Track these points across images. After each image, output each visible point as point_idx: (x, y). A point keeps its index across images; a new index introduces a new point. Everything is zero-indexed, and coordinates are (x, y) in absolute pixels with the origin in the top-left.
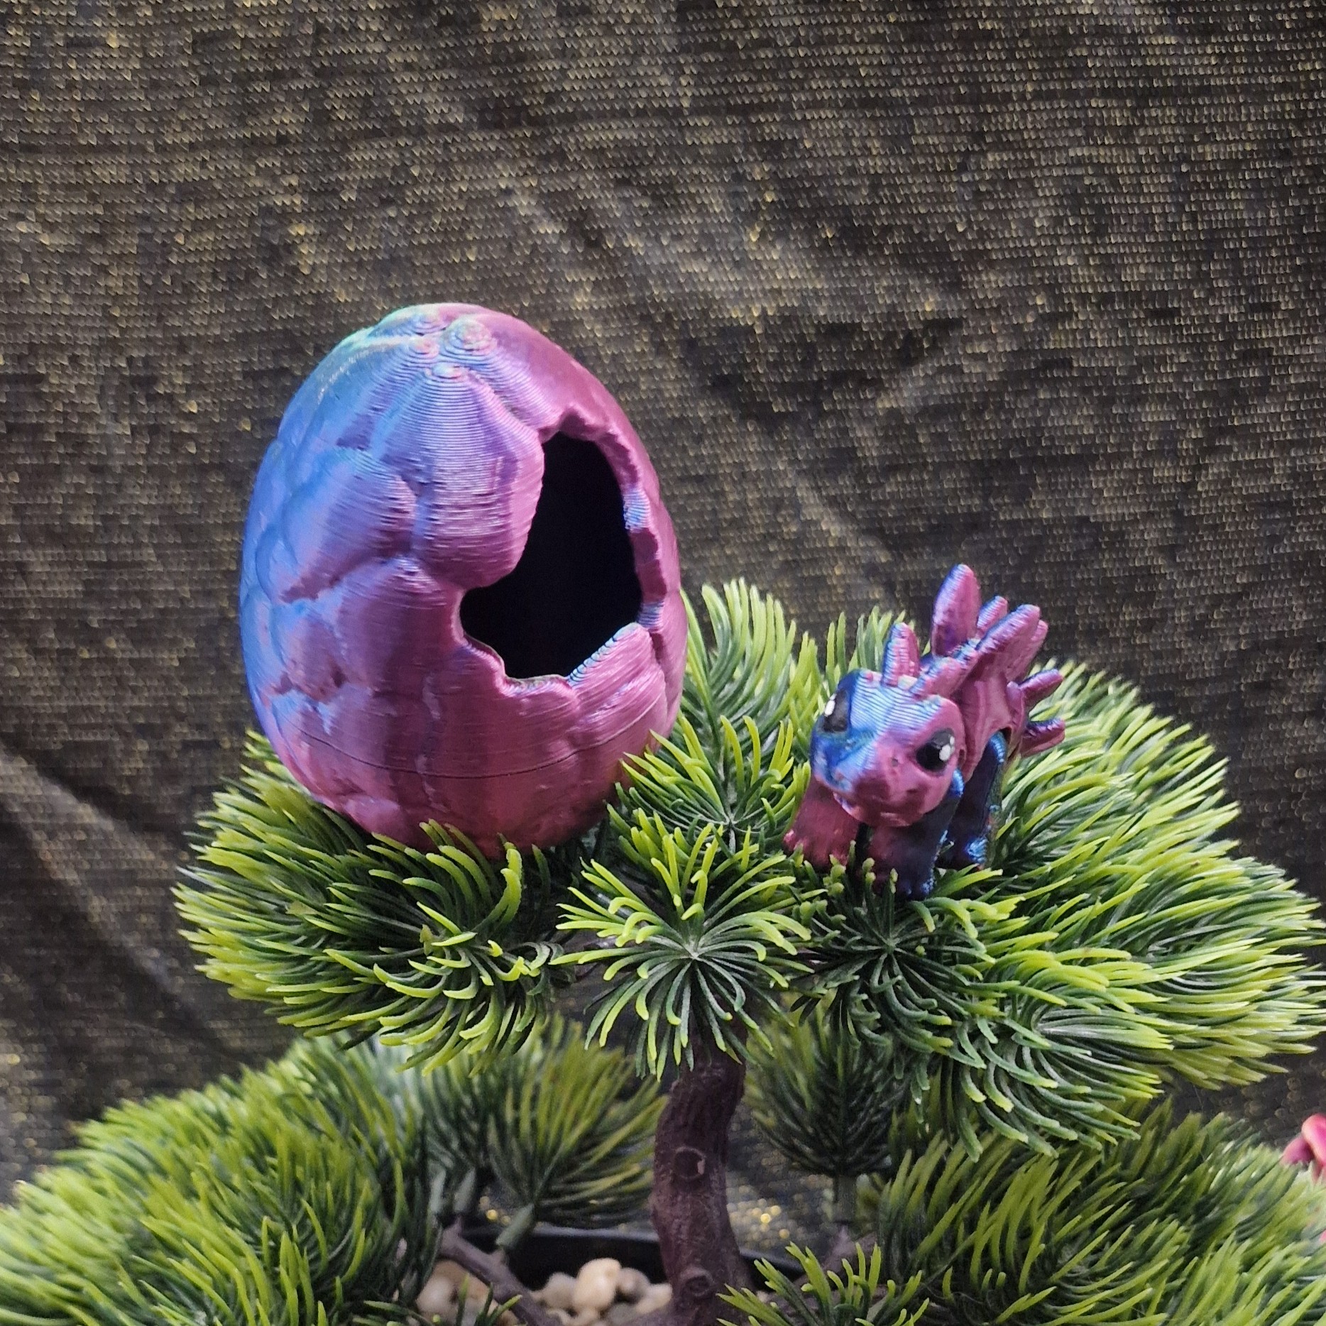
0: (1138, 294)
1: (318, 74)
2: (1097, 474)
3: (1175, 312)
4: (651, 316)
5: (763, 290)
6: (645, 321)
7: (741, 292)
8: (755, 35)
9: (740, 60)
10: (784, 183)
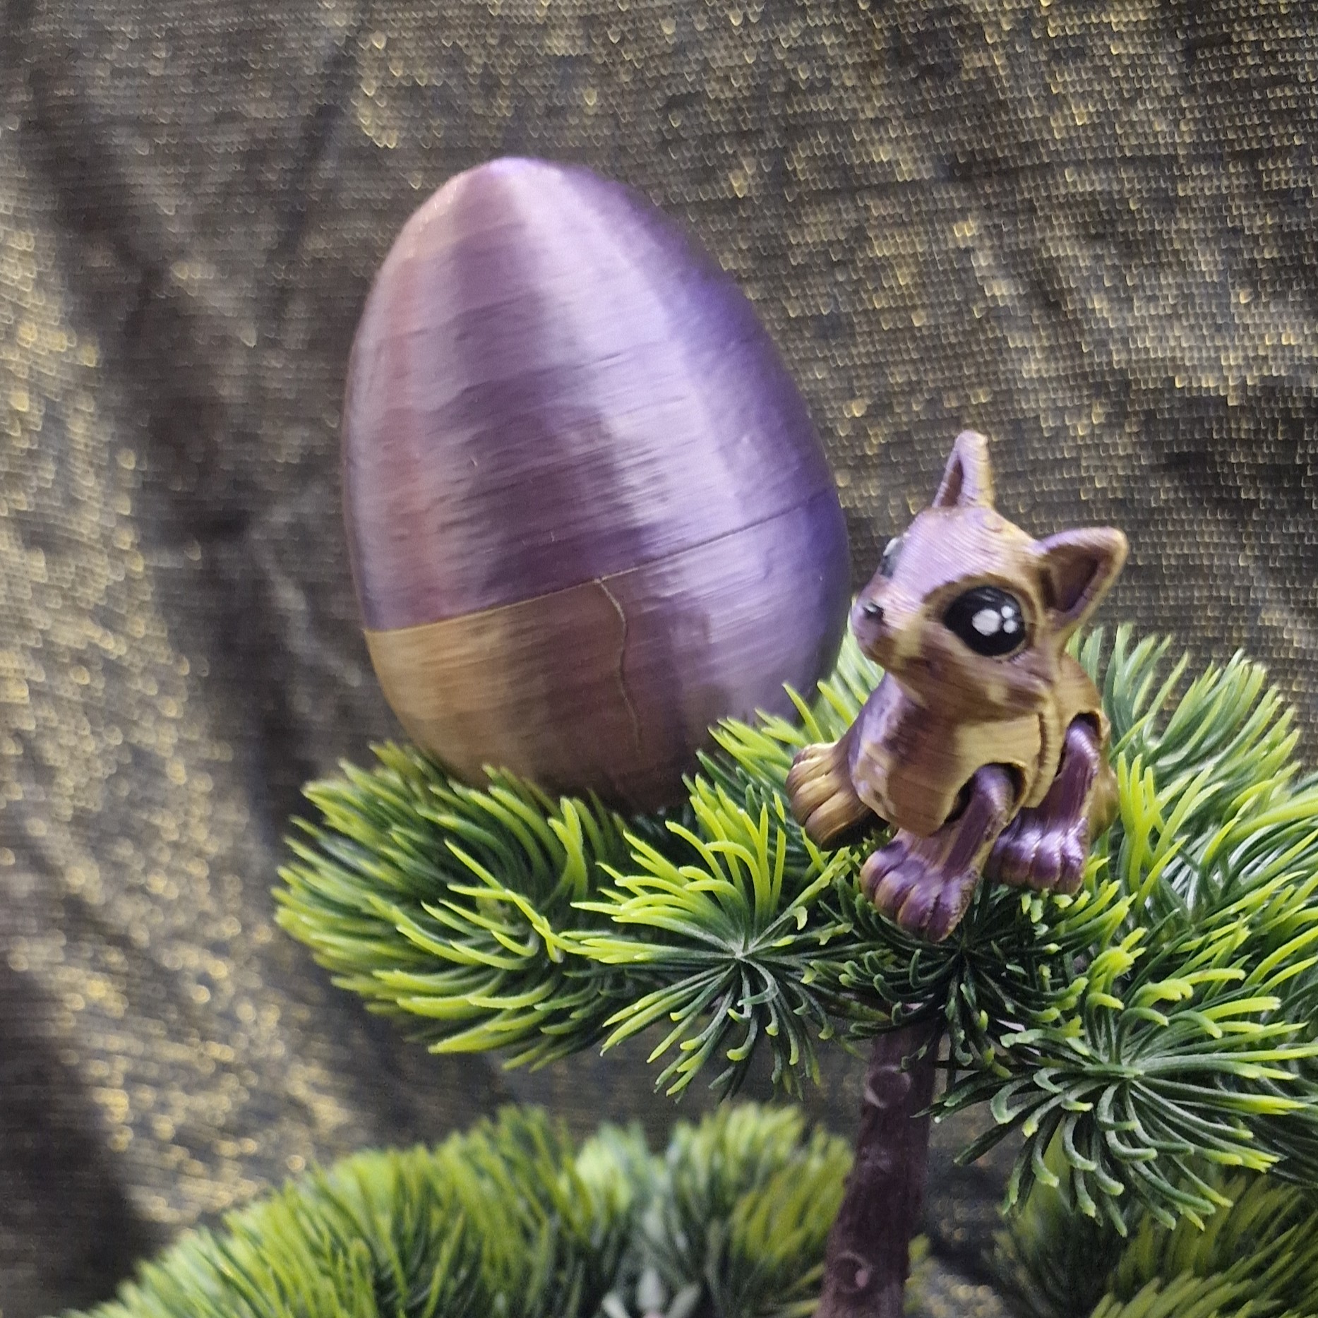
1: (784, 134)
4: (1106, 384)
5: (1246, 358)
6: (1099, 389)
7: (1218, 359)
8: (1274, 72)
9: (1253, 100)
10: (1288, 238)
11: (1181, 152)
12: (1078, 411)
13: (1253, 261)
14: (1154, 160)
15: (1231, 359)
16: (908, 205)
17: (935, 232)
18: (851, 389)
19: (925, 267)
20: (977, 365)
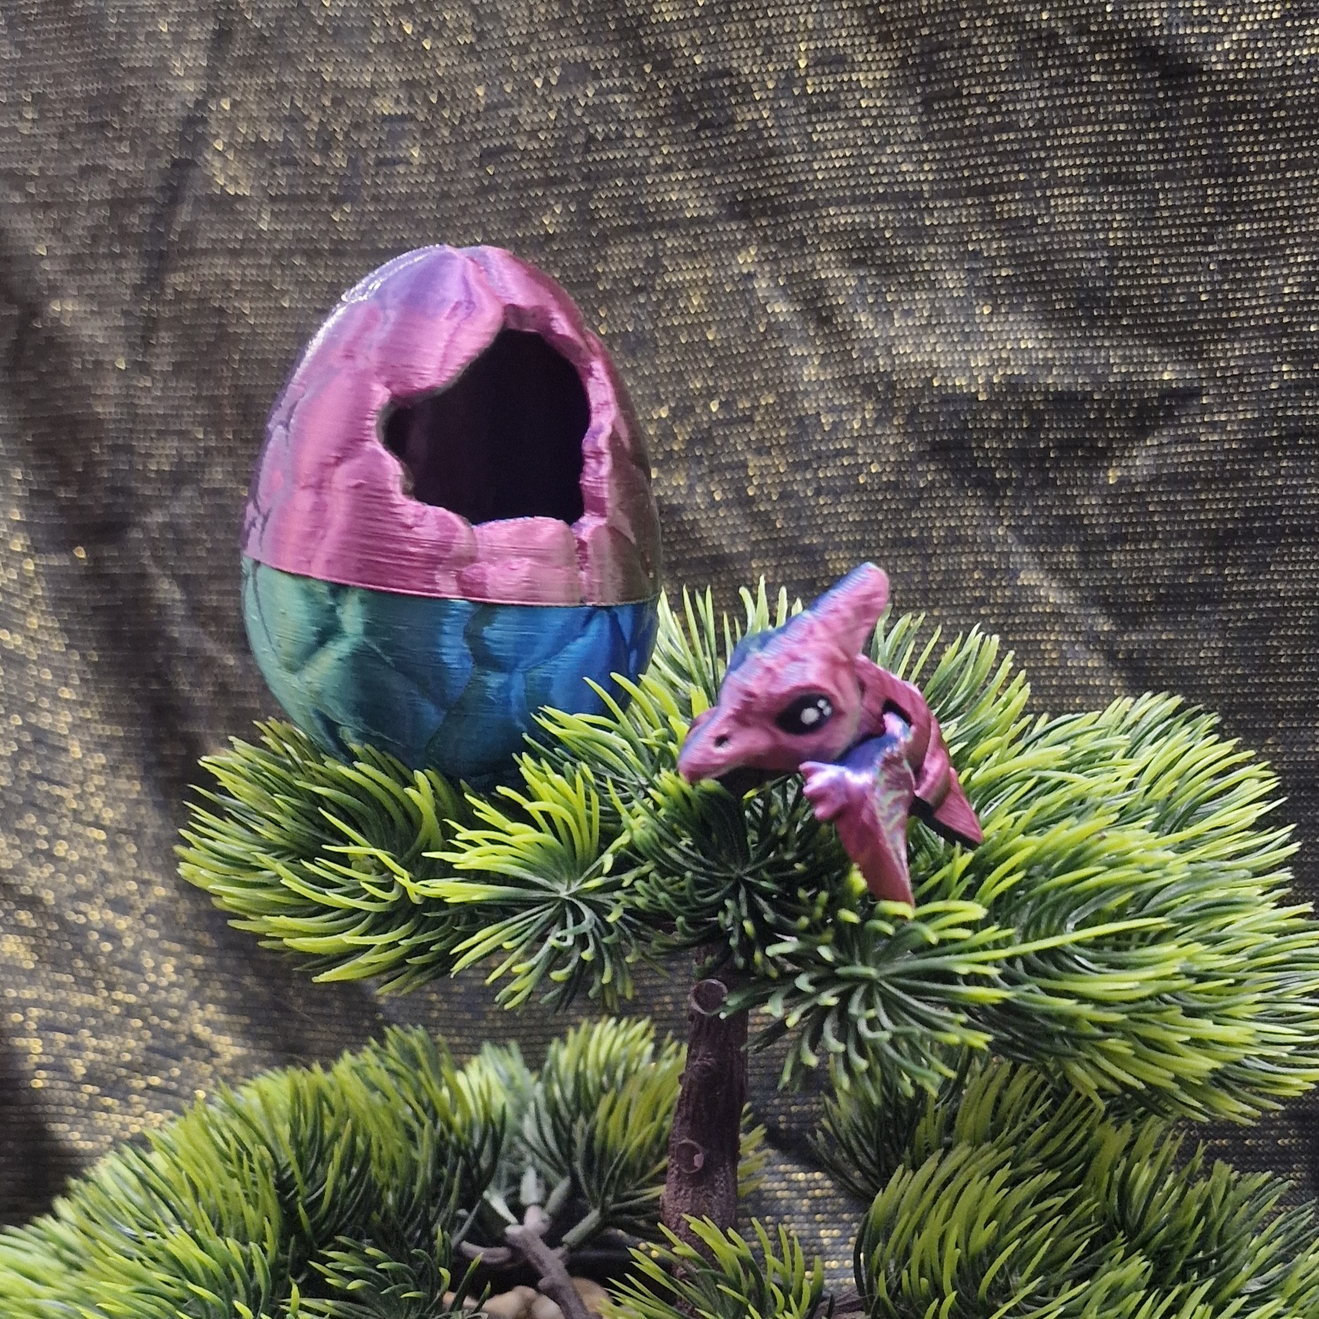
1: (586, 178)
4: (874, 385)
5: (992, 360)
6: (869, 390)
7: (968, 360)
8: (998, 119)
9: (982, 144)
10: (1018, 259)
11: (925, 187)
12: (852, 408)
13: (991, 277)
14: (903, 196)
15: (980, 361)
16: (696, 238)
17: (720, 259)
18: (658, 395)
19: (713, 289)
20: (764, 371)
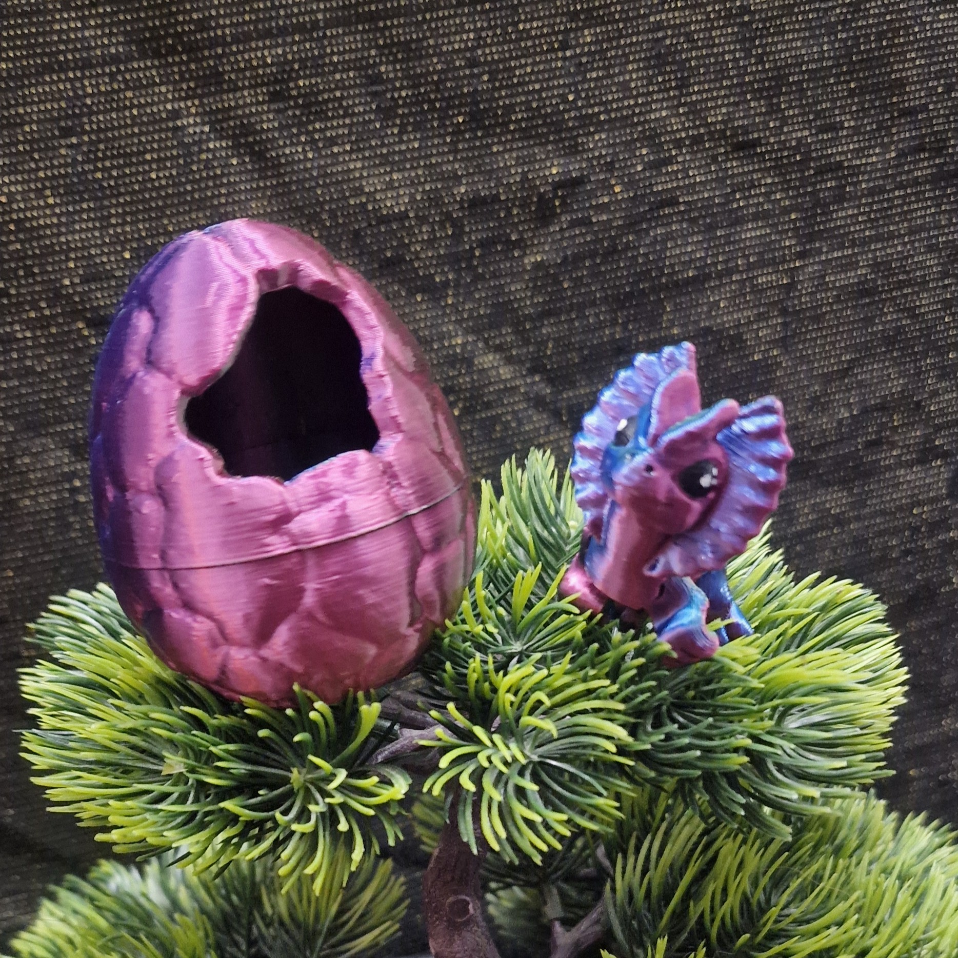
0: (724, 131)
2: (712, 289)
3: (756, 143)
